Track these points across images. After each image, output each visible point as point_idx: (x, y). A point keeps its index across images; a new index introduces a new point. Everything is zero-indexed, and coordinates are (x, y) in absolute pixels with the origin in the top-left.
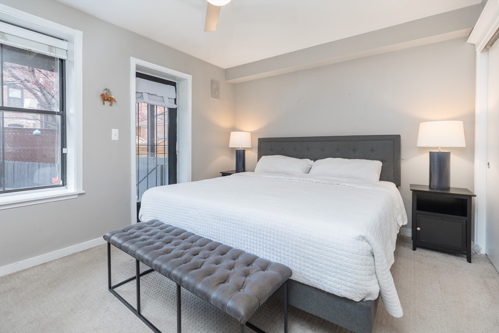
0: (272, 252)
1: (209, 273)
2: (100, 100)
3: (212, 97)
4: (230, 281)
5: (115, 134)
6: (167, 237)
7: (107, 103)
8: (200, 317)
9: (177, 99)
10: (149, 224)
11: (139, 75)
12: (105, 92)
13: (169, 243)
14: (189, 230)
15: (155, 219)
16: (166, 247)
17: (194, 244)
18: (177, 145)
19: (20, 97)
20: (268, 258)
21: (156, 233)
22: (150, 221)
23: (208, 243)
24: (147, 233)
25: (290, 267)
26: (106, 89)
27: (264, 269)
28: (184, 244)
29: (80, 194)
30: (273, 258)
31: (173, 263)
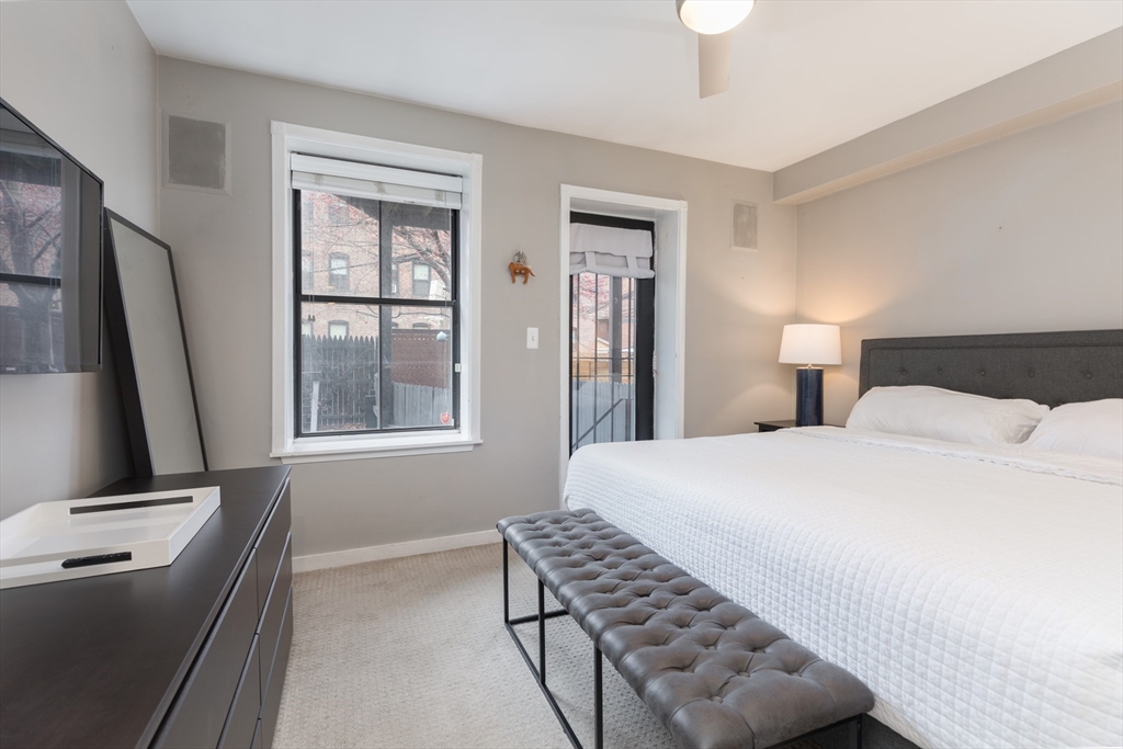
0: (822, 633)
1: (657, 640)
2: (507, 276)
3: (736, 245)
4: (697, 670)
5: (533, 337)
6: (599, 546)
7: (519, 279)
8: (655, 734)
9: (656, 258)
10: (575, 516)
11: (576, 217)
12: (516, 258)
13: (601, 560)
14: (647, 543)
15: (589, 507)
16: (592, 566)
17: (648, 572)
18: (654, 357)
19: (426, 278)
20: (812, 648)
21: (582, 535)
22: (578, 511)
23: (676, 577)
24: (567, 532)
25: (871, 686)
26: (518, 254)
27: (791, 669)
28: (626, 567)
29: (476, 445)
30: (826, 648)
31: (592, 600)
